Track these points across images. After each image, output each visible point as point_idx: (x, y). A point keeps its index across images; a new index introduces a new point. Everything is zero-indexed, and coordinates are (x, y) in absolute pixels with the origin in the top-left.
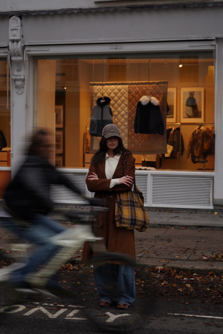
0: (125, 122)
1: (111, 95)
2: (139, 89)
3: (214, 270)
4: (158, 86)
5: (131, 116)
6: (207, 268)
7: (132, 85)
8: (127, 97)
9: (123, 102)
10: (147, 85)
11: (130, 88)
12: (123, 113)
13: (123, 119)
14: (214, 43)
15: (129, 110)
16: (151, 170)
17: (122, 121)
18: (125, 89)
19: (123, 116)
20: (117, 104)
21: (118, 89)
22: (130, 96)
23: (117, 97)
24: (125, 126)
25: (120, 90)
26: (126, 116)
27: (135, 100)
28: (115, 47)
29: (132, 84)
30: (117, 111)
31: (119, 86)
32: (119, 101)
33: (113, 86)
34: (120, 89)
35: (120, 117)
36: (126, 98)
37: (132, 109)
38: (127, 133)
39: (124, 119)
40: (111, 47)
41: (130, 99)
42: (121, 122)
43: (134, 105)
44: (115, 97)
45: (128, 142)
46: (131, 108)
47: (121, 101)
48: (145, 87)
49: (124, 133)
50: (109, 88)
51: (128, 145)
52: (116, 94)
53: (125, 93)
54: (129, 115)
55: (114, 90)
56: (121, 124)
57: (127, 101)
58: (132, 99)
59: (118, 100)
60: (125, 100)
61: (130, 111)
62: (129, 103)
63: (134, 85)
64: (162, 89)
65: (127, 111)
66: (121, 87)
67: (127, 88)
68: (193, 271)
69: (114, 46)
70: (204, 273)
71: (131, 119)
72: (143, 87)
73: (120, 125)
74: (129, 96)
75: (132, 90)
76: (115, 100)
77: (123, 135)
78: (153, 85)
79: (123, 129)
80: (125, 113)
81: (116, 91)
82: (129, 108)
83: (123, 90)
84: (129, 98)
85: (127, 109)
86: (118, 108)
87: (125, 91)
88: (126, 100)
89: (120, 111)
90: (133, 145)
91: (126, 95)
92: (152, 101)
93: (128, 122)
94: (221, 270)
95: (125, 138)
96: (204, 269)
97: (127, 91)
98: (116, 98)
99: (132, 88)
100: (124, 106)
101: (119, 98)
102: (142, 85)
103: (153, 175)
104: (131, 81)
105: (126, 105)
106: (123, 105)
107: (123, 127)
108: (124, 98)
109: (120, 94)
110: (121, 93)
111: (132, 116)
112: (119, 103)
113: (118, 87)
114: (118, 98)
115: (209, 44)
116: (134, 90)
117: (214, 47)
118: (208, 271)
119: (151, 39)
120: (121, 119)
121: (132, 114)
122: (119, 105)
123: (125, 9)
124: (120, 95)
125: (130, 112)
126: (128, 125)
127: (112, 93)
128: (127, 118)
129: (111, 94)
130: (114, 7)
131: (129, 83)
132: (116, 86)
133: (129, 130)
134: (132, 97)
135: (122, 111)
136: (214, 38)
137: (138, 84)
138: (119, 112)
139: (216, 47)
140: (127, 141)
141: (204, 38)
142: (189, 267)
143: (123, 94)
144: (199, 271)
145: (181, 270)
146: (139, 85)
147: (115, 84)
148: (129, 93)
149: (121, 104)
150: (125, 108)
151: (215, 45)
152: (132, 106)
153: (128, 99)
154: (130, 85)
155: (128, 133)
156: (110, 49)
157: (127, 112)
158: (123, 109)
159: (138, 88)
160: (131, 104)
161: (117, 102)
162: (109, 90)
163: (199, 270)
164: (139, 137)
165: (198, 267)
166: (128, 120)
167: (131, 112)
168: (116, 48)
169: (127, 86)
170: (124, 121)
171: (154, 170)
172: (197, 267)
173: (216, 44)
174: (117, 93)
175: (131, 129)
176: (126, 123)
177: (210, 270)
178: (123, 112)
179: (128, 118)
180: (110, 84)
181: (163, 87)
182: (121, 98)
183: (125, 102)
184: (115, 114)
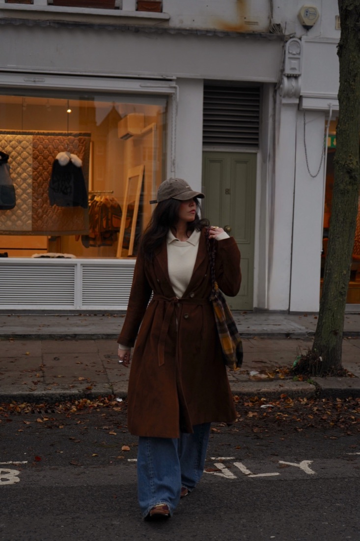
0: (28, 189)
1: (6, 149)
2: (49, 141)
3: (287, 392)
4: (77, 138)
5: (36, 180)
6: (276, 390)
7: (38, 136)
8: (31, 152)
9: (25, 159)
10: (61, 137)
11: (36, 140)
12: (26, 176)
13: (25, 185)
14: (173, 84)
15: (33, 172)
16: (70, 258)
17: (24, 188)
18: (27, 141)
19: (25, 180)
20: (16, 163)
21: (18, 140)
22: (35, 151)
23: (16, 151)
24: (28, 194)
25: (20, 142)
26: (30, 181)
27: (42, 158)
28: (32, 80)
29: (38, 134)
30: (17, 172)
31: (19, 137)
32: (19, 158)
33: (9, 135)
34: (21, 140)
35: (20, 181)
36: (30, 155)
37: (38, 170)
38: (30, 205)
39: (27, 184)
40: (26, 79)
41: (36, 155)
42: (22, 189)
43: (42, 164)
44: (12, 152)
45: (33, 218)
46: (37, 168)
47: (22, 158)
48: (58, 140)
49: (27, 205)
50: (4, 138)
51: (33, 222)
52: (14, 148)
53: (27, 147)
54: (34, 179)
55: (10, 141)
56: (21, 191)
57: (32, 159)
58: (38, 156)
59: (16, 157)
60: (28, 157)
61: (36, 173)
62: (33, 161)
63: (41, 136)
64: (83, 143)
65: (31, 173)
66: (22, 138)
67: (32, 140)
68: (260, 395)
69: (32, 77)
70: (273, 397)
71: (36, 184)
72: (55, 139)
73: (20, 193)
74: (33, 151)
75: (38, 142)
76: (13, 156)
77: (25, 208)
78: (70, 137)
79: (26, 198)
80: (28, 176)
81: (15, 143)
82: (34, 169)
83: (24, 142)
84: (34, 154)
85: (30, 170)
86: (17, 168)
87: (28, 144)
88: (30, 157)
89: (20, 172)
90: (40, 222)
91: (30, 149)
92: (73, 160)
93: (33, 190)
94: (295, 391)
95: (28, 211)
96: (273, 391)
97: (31, 143)
98: (14, 153)
99: (38, 140)
100: (26, 166)
101: (19, 154)
102: (53, 137)
103: (83, 265)
104: (36, 130)
105: (30, 165)
106: (25, 164)
107: (25, 195)
108: (27, 154)
109: (20, 147)
110: (22, 147)
111: (38, 181)
112: (20, 160)
113: (17, 138)
114: (16, 154)
115: (168, 86)
116: (41, 142)
117: (174, 89)
118: (279, 393)
119: (85, 72)
120: (22, 184)
121: (38, 178)
122: (19, 164)
123: (52, 24)
124: (20, 149)
125: (36, 175)
126: (33, 193)
127: (8, 146)
128: (31, 184)
129: (6, 147)
130: (35, 21)
131: (35, 132)
132: (14, 136)
133: (33, 201)
134: (38, 153)
135: (23, 173)
136: (174, 78)
137: (48, 134)
138: (19, 174)
139: (176, 91)
140: (30, 217)
141: (162, 76)
142: (253, 390)
143: (24, 148)
144: (267, 395)
145: (244, 394)
146: (49, 136)
147: (13, 133)
148: (34, 147)
149: (22, 163)
150: (27, 168)
151: (175, 88)
152: (39, 166)
153: (32, 155)
154: (35, 136)
155: (33, 204)
156: (25, 81)
157: (31, 175)
158: (24, 170)
159: (47, 141)
160: (37, 163)
161: (16, 160)
162: (3, 141)
163: (267, 393)
164: (49, 210)
165: (266, 390)
166: (33, 187)
167: (38, 175)
168: (35, 81)
169: (31, 137)
170: (26, 187)
171: (74, 258)
172: (264, 390)
173: (177, 86)
174: (15, 146)
175: (37, 199)
176: (30, 191)
177: (282, 392)
178: (25, 174)
179: (33, 183)
180: (5, 132)
181: (84, 140)
182: (22, 154)
183: (28, 160)
184: (13, 177)
